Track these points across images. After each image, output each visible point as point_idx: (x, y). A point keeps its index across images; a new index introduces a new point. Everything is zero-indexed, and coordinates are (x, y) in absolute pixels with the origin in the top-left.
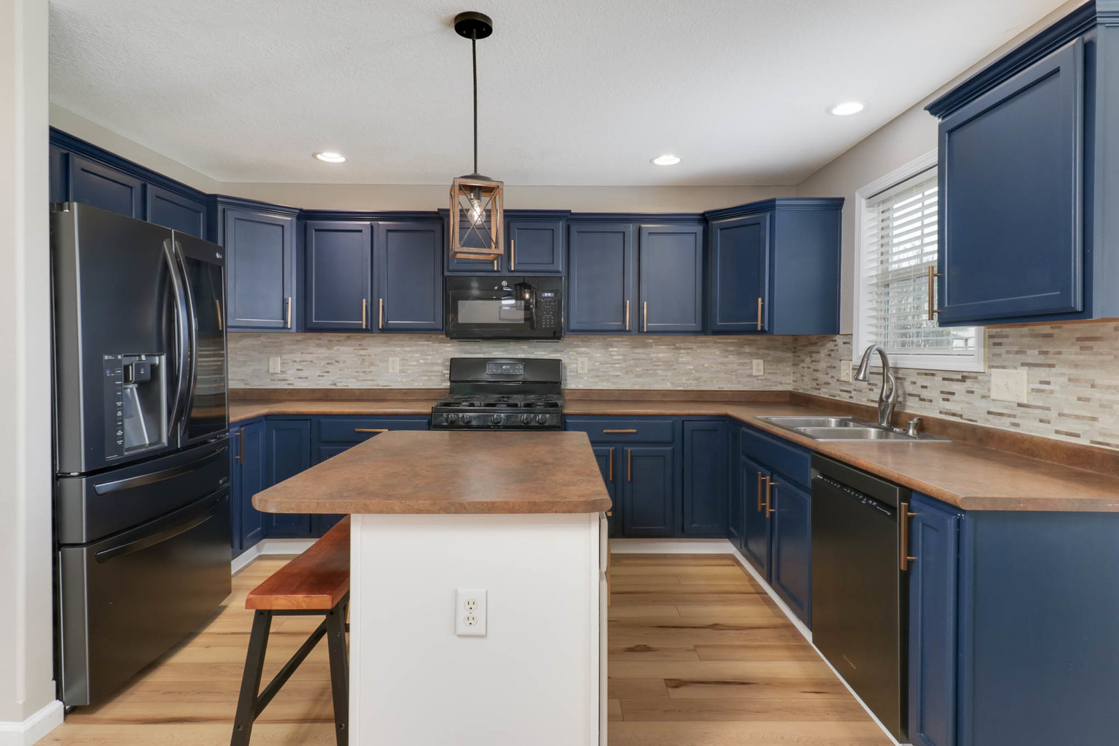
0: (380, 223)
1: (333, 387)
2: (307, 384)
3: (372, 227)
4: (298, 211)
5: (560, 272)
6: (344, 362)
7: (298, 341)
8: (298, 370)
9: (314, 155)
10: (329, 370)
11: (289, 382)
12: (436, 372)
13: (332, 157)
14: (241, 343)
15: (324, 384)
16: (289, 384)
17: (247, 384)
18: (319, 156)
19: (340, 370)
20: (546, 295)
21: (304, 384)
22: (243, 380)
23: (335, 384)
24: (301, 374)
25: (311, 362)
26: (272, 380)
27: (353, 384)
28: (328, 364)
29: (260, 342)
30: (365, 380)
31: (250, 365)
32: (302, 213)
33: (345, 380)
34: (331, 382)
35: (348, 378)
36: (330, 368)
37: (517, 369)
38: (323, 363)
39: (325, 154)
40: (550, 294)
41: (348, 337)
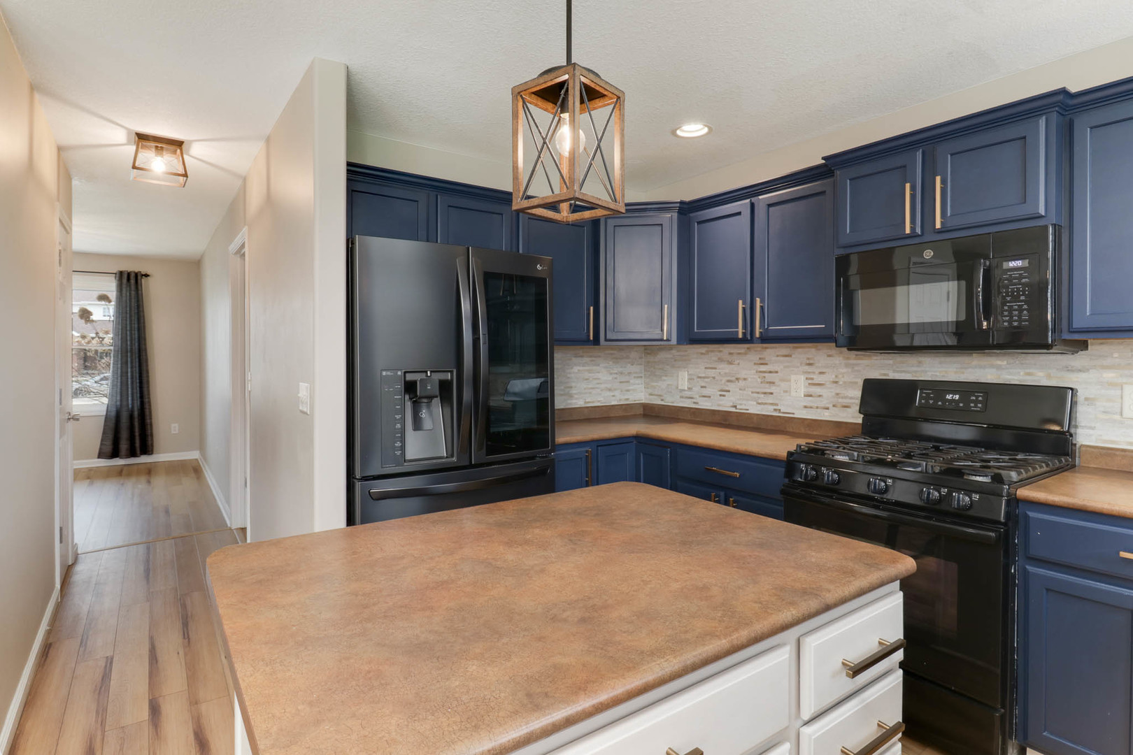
0: (760, 197)
1: (733, 410)
2: (710, 404)
3: (752, 205)
4: (678, 205)
5: (1042, 216)
6: (745, 379)
7: (702, 354)
8: (702, 387)
9: (674, 133)
10: (731, 389)
11: (695, 401)
12: (851, 398)
13: (693, 130)
14: (658, 356)
15: (725, 405)
16: (694, 403)
17: (662, 400)
18: (679, 132)
19: (740, 389)
20: (1012, 264)
21: (707, 404)
22: (660, 396)
23: (735, 407)
24: (705, 392)
25: (714, 378)
26: (682, 397)
27: (754, 409)
28: (729, 381)
29: (671, 356)
30: (766, 404)
31: (664, 380)
32: (685, 206)
33: (744, 402)
34: (731, 404)
35: (748, 400)
36: (731, 386)
37: (973, 401)
38: (724, 379)
39: (686, 128)
40: (1019, 263)
41: (748, 348)
